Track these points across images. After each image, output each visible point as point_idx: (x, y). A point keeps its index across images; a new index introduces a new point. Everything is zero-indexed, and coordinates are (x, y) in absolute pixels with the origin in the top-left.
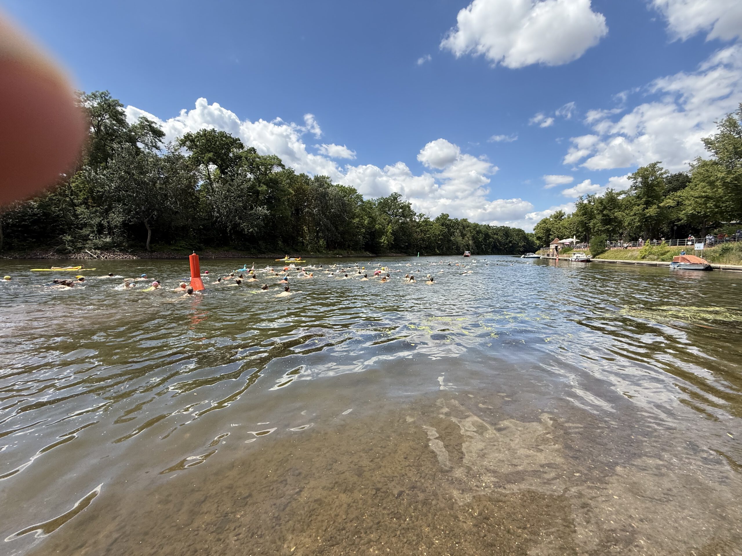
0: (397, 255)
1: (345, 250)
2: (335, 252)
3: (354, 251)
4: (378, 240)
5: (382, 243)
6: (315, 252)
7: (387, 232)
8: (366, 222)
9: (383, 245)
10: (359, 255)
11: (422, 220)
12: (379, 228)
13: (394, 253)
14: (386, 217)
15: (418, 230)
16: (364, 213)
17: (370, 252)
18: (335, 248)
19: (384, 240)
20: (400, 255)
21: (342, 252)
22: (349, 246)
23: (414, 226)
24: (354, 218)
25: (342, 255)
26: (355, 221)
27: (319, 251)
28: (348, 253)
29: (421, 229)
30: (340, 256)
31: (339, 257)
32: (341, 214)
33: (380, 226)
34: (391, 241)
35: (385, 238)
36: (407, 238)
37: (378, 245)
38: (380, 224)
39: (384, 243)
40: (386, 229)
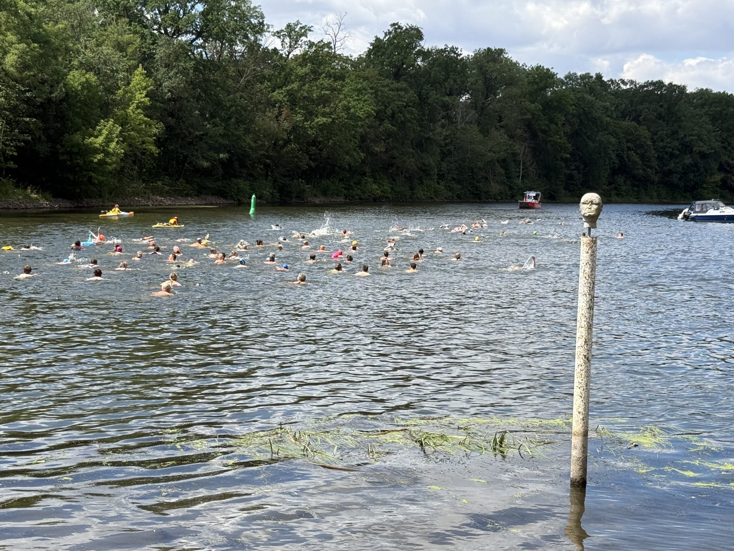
4: (77, 137)
5: (96, 151)
7: (125, 103)
9: (102, 163)
11: (297, 52)
12: (87, 85)
14: (127, 37)
15: (278, 95)
19: (109, 140)
20: (192, 202)
29: (290, 93)
33: (92, 77)
34: (143, 142)
35: (110, 133)
36: (221, 132)
37: (80, 162)
38: (91, 70)
39: (107, 154)
40: (120, 92)
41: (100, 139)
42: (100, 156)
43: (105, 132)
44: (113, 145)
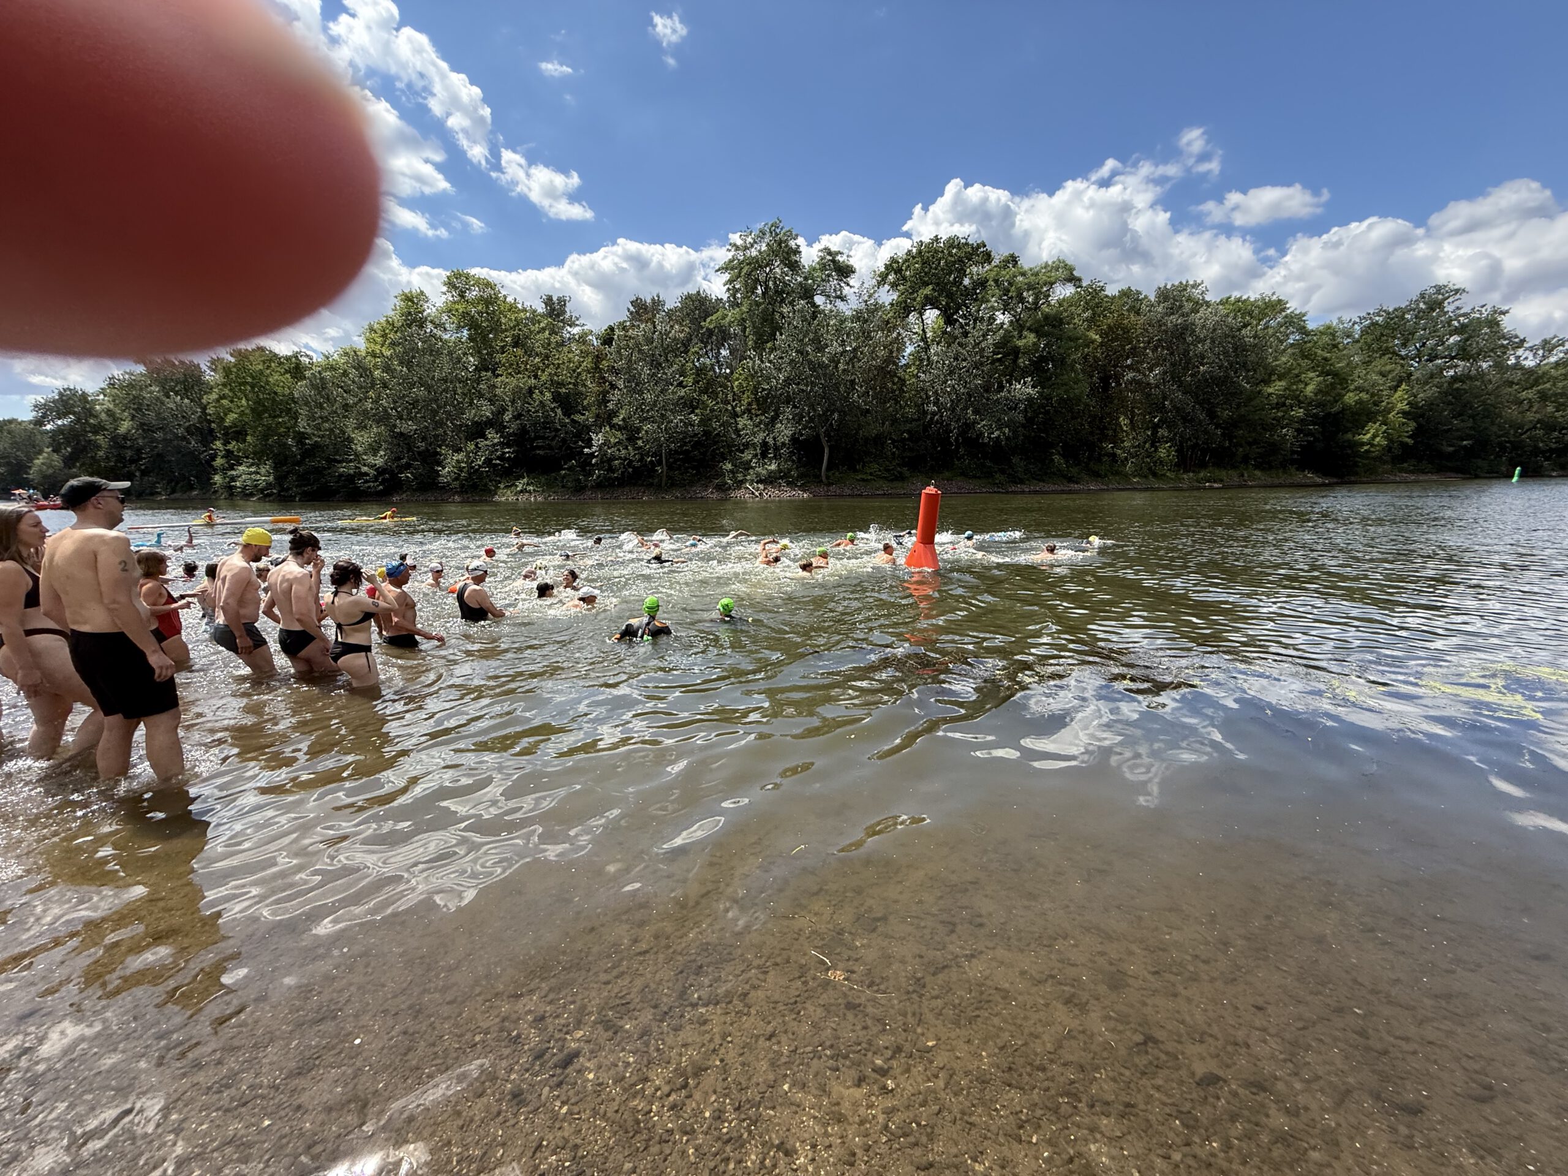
0: (1422, 477)
1: (1234, 467)
2: (1202, 475)
3: (1263, 470)
4: (1349, 436)
5: (1363, 444)
6: (1146, 477)
7: (1388, 411)
8: (1310, 388)
9: (1367, 451)
10: (1276, 481)
12: (1360, 402)
13: (1412, 472)
14: (1388, 368)
15: (1528, 394)
16: (1305, 363)
17: (1316, 471)
18: (1203, 465)
19: (1374, 436)
20: (1435, 477)
21: (1223, 474)
22: (1246, 459)
23: (1511, 384)
24: (1267, 382)
25: (1221, 481)
26: (1270, 390)
27: (1155, 475)
28: (1243, 475)
29: (1540, 392)
30: (1216, 485)
31: (1211, 488)
32: (1227, 377)
33: (1364, 396)
34: (1400, 436)
35: (1377, 430)
36: (1470, 425)
37: (1349, 452)
38: (1363, 391)
39: (1372, 445)
40: (1384, 404)
41: (1369, 436)
42: (1366, 448)
43: (1372, 431)
44: (1378, 439)
